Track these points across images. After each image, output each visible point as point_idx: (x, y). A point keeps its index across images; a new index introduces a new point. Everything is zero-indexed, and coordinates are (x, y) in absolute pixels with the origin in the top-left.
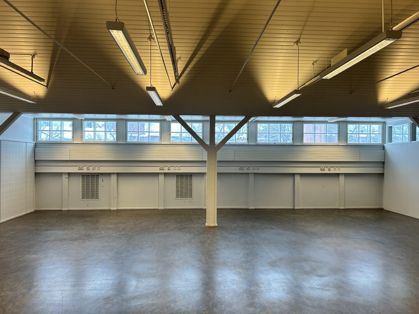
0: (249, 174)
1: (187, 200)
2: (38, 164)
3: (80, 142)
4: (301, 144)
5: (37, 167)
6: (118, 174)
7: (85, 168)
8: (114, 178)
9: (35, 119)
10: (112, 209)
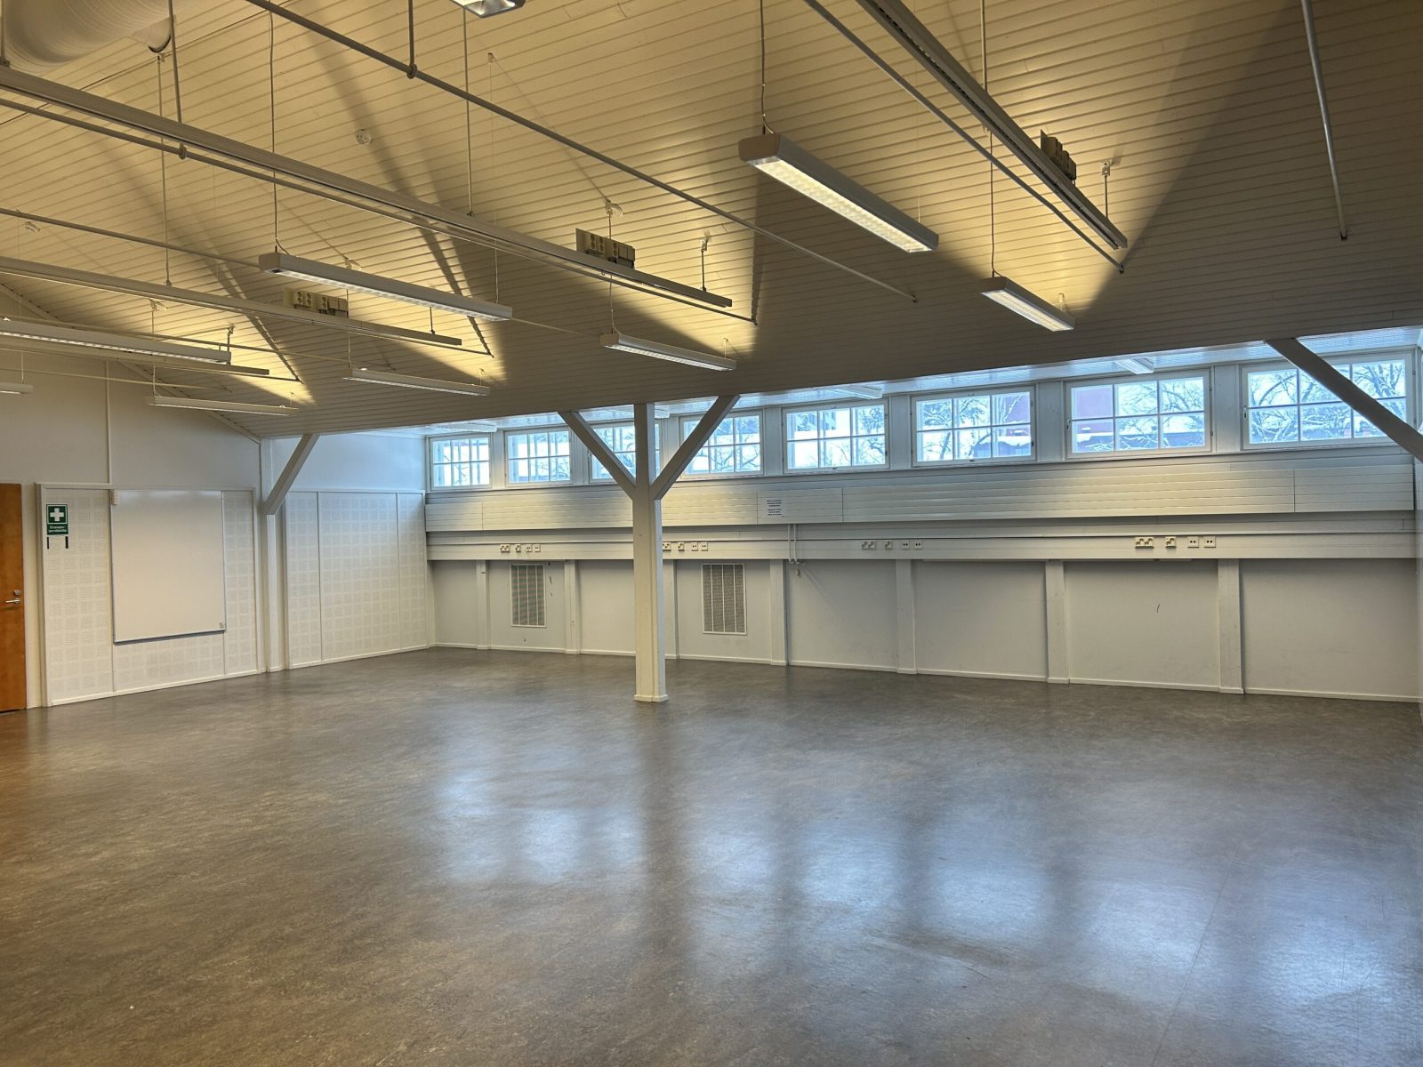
0: (897, 564)
1: (734, 637)
2: (434, 541)
3: (503, 488)
4: (1063, 460)
5: (433, 549)
6: (579, 564)
7: (513, 548)
8: (570, 572)
9: (427, 440)
10: (568, 651)
